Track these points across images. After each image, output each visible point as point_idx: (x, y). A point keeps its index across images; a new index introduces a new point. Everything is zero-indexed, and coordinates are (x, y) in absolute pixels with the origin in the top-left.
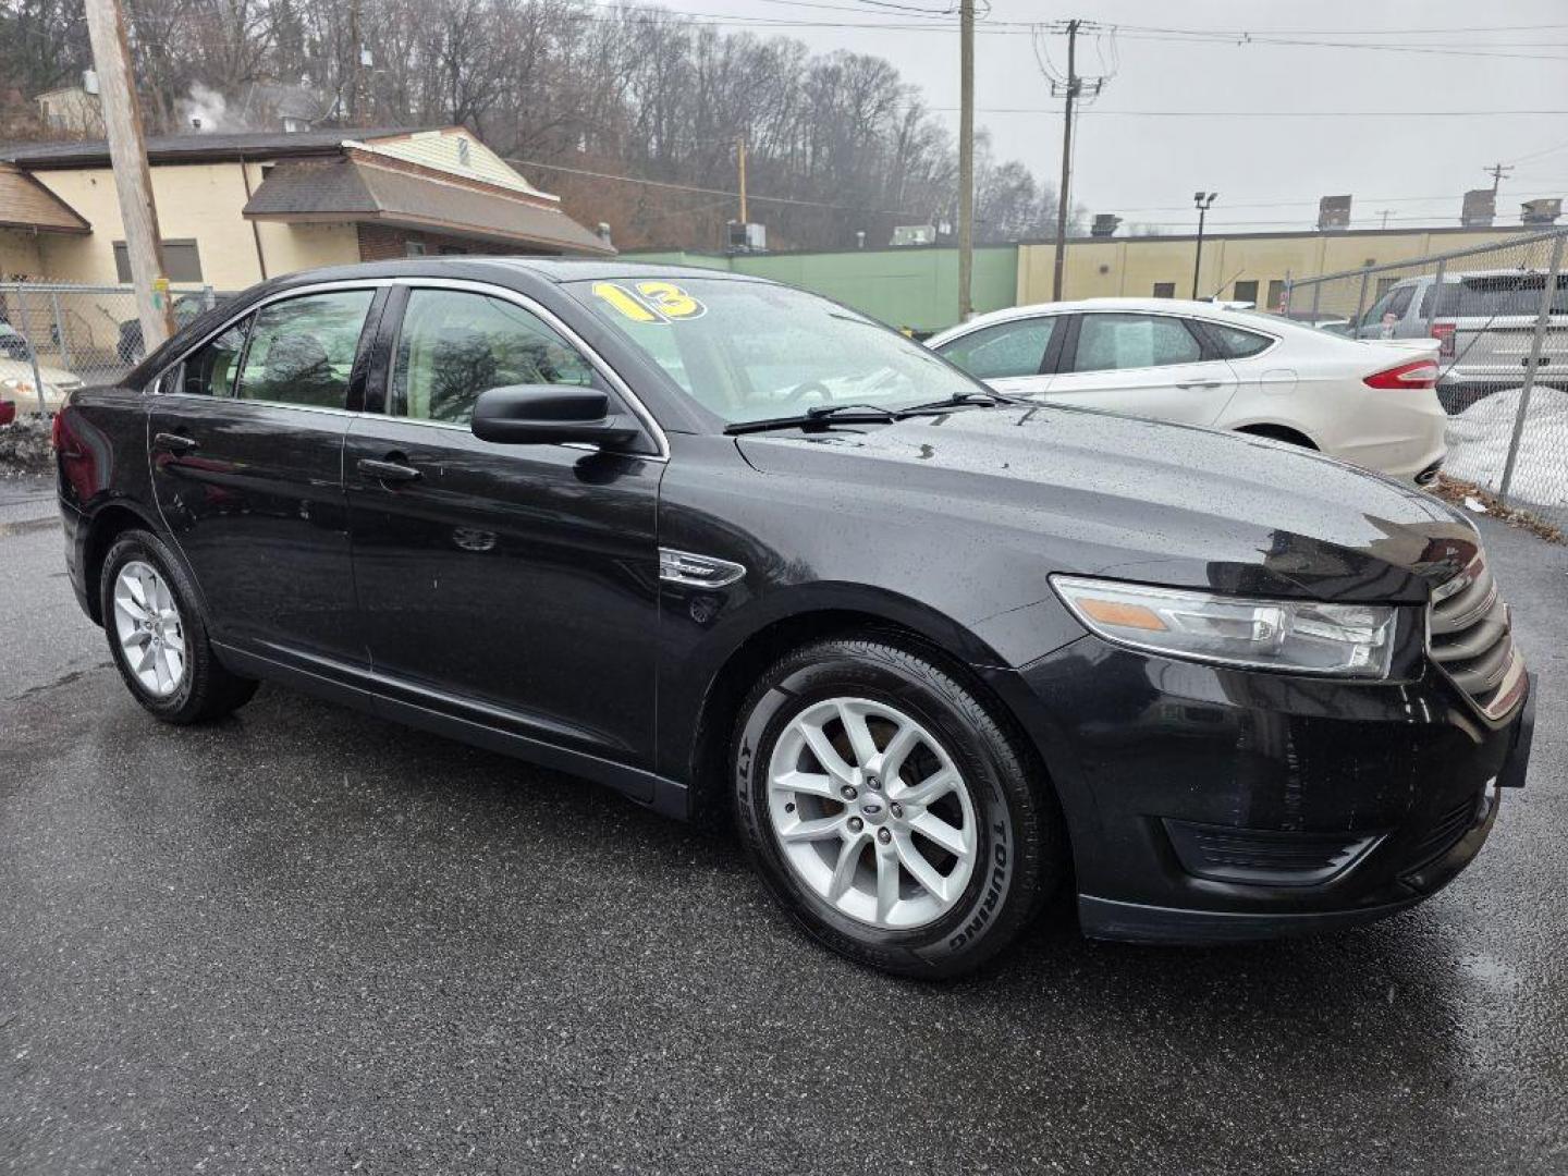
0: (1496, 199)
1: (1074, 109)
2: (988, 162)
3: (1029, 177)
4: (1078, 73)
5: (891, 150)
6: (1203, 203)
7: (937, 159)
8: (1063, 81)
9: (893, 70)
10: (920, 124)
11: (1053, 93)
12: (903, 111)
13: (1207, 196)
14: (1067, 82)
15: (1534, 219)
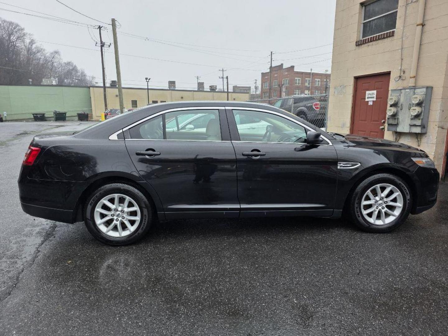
0: (204, 84)
1: (103, 50)
2: (61, 61)
3: (75, 67)
4: (103, 40)
5: (24, 52)
6: (148, 80)
7: (43, 57)
8: (99, 42)
9: (23, 27)
10: (34, 46)
11: (96, 45)
12: (27, 41)
13: (148, 79)
14: (100, 43)
15: (212, 90)
